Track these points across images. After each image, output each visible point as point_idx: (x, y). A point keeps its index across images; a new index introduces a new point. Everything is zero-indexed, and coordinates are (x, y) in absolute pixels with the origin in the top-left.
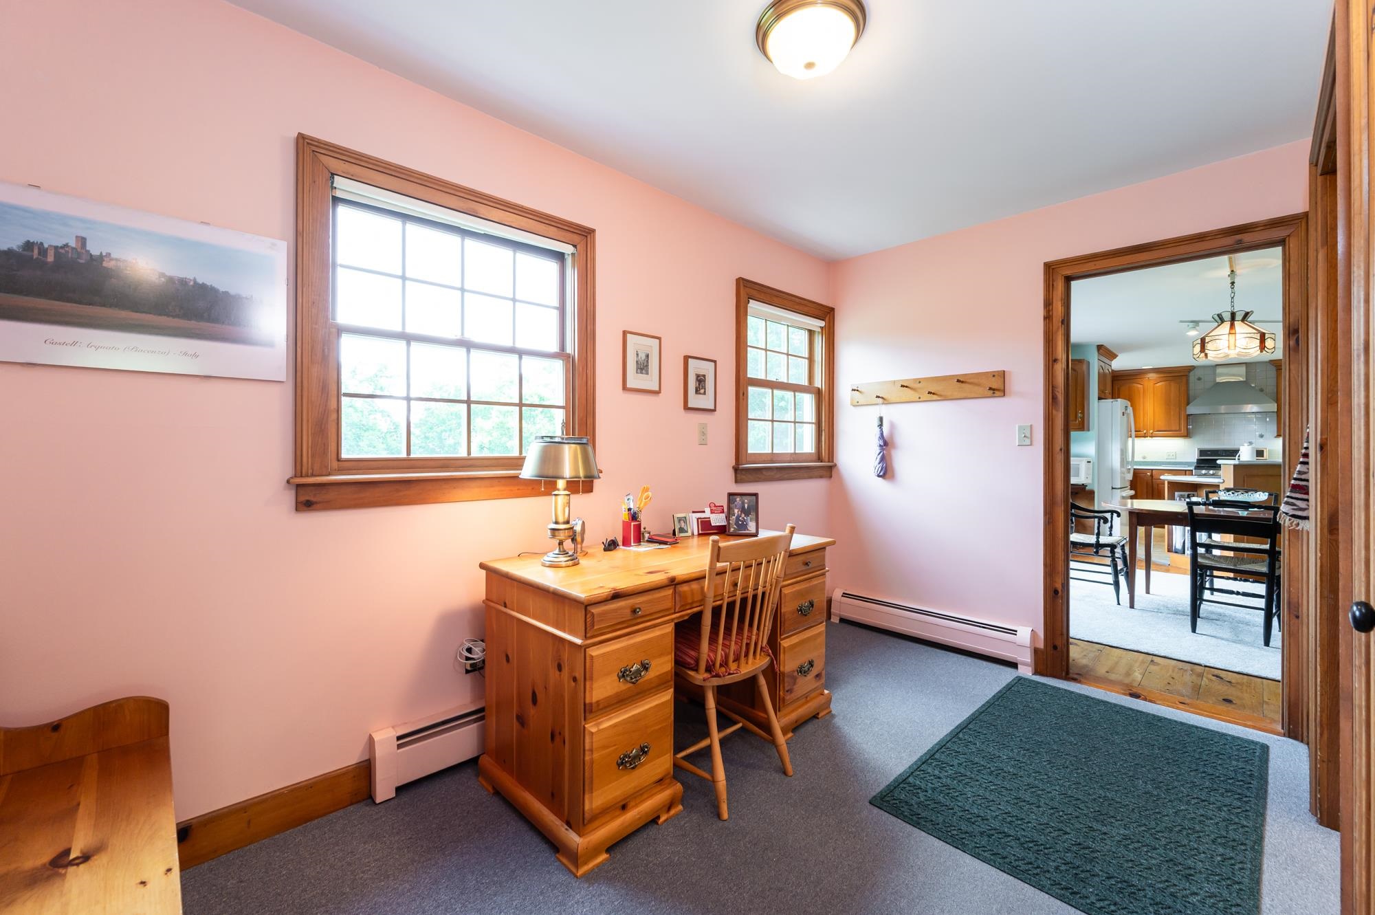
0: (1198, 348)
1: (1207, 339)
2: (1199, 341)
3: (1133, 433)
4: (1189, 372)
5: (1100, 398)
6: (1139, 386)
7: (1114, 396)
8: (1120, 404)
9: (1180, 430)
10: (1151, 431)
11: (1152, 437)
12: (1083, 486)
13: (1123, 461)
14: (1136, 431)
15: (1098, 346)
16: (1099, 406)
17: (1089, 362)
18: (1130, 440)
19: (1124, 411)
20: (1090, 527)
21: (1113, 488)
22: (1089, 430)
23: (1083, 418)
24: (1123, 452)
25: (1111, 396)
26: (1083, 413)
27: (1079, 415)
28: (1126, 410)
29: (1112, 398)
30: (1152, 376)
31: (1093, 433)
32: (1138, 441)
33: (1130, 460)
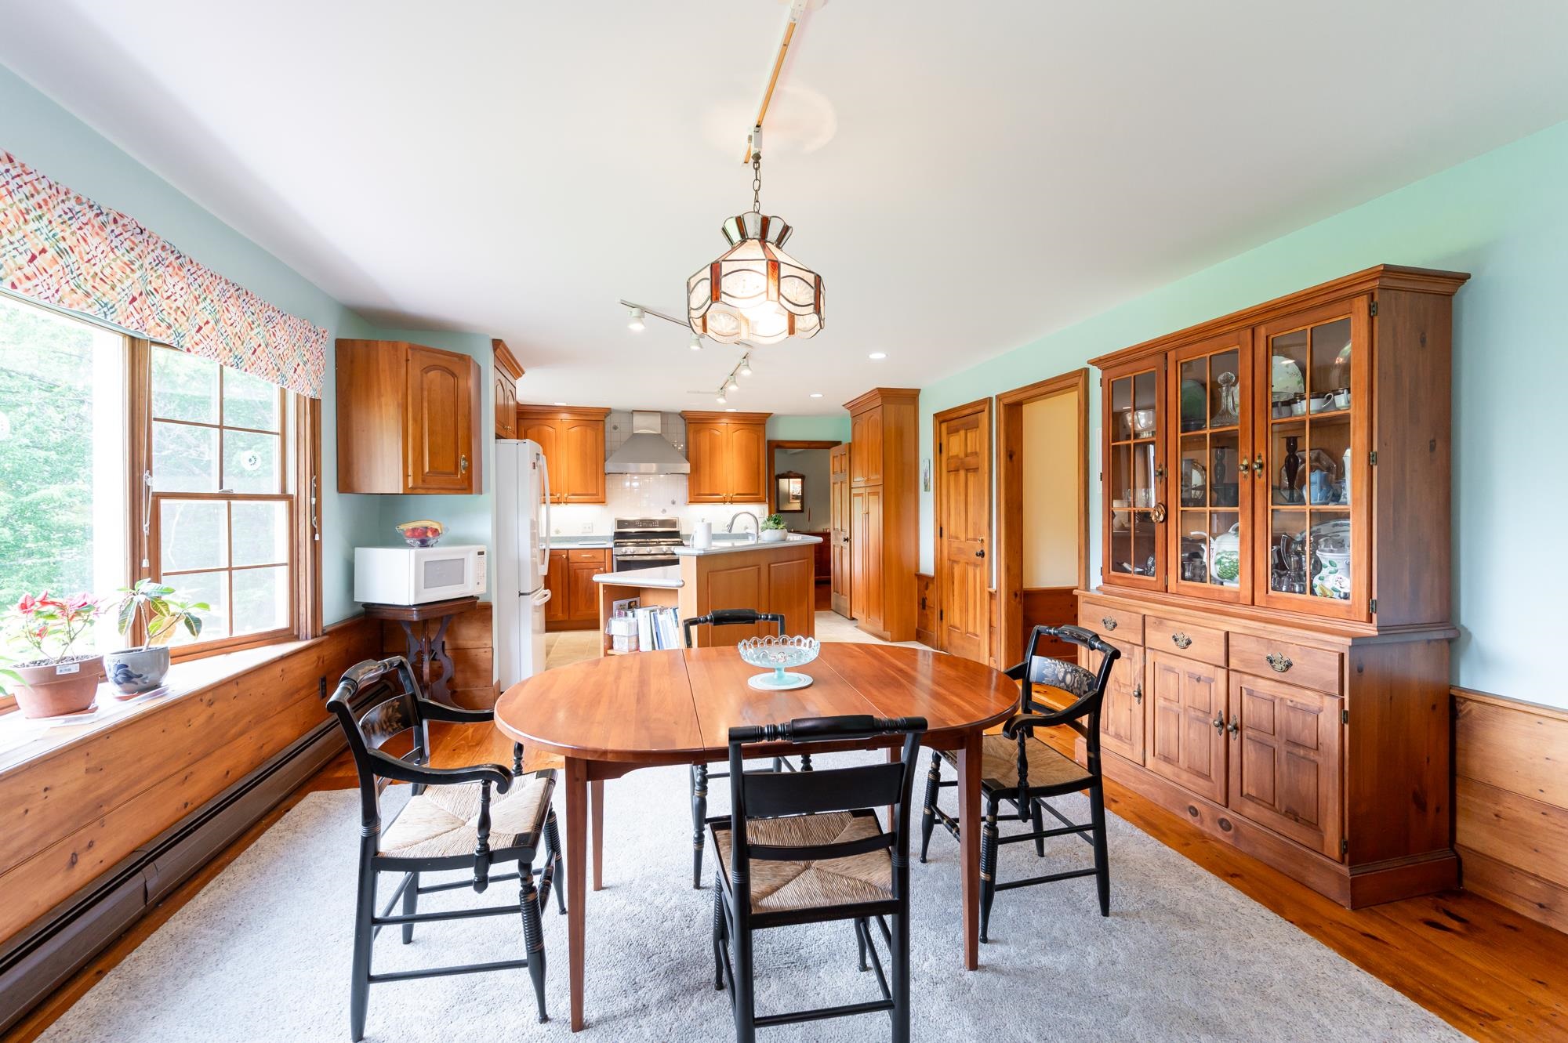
0: (703, 291)
1: (726, 268)
2: (707, 273)
3: (548, 498)
4: (605, 417)
5: (498, 437)
6: (551, 430)
7: (521, 434)
8: (528, 447)
9: (597, 494)
10: (566, 495)
11: (566, 503)
12: (472, 599)
13: (534, 536)
14: (551, 495)
15: (494, 340)
16: (496, 447)
17: (479, 367)
18: (544, 507)
19: (535, 461)
20: (486, 671)
21: (521, 594)
22: (480, 492)
23: (469, 469)
24: (534, 525)
25: (516, 436)
26: (469, 459)
27: (463, 463)
28: (538, 459)
29: (518, 438)
30: (564, 416)
31: (487, 498)
32: (554, 508)
33: (544, 535)
